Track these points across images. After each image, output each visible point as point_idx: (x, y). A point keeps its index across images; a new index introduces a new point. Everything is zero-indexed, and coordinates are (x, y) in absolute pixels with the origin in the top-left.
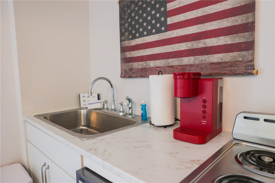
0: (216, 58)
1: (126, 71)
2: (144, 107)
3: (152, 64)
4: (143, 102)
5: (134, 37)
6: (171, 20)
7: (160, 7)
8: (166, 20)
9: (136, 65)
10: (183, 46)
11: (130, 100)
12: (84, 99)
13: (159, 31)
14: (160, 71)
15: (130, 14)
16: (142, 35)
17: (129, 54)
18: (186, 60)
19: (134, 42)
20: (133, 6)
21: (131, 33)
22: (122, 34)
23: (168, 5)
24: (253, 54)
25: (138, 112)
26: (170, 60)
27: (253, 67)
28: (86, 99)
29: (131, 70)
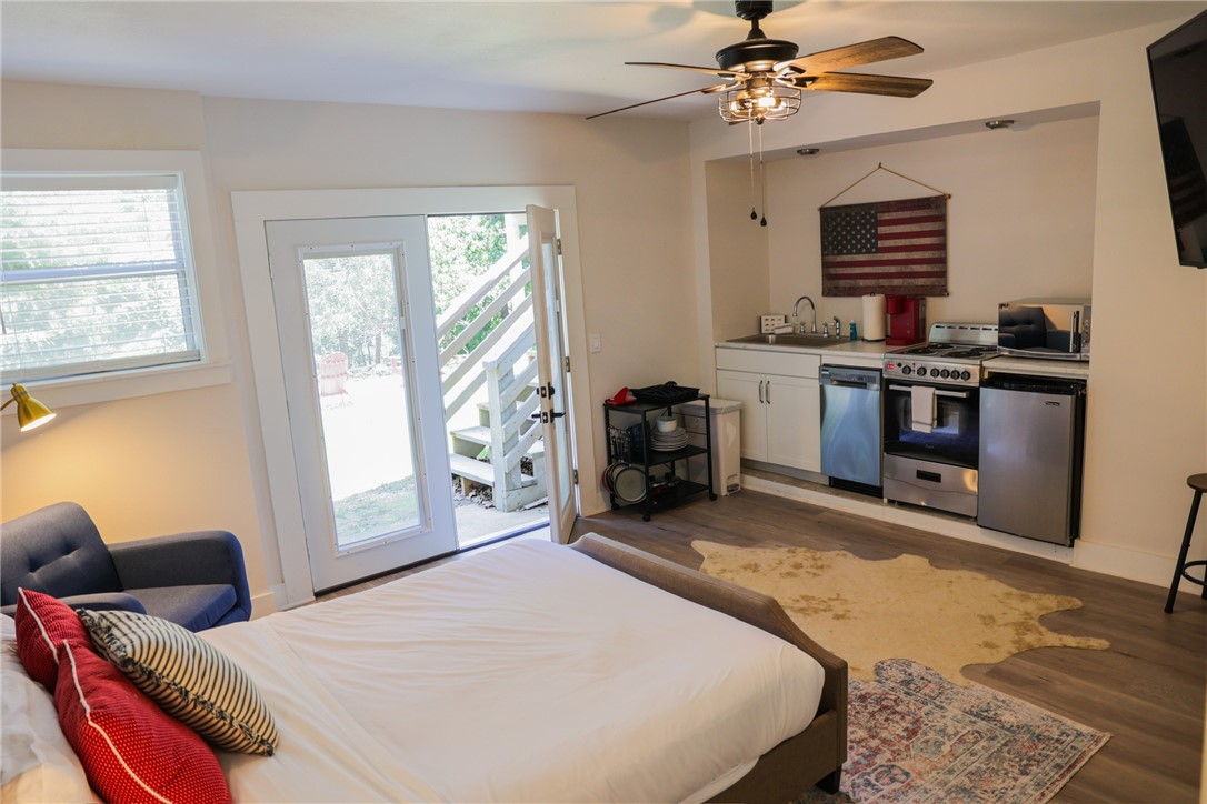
0: (920, 281)
1: (829, 289)
2: (853, 326)
3: (862, 283)
4: (852, 321)
5: (840, 253)
6: (881, 244)
7: (871, 229)
8: (876, 242)
9: (842, 283)
10: (893, 269)
11: (837, 321)
12: (767, 322)
13: (869, 252)
14: (872, 292)
15: (835, 228)
16: (849, 253)
17: (833, 271)
18: (896, 282)
19: (840, 259)
20: (839, 219)
21: (835, 248)
22: (824, 248)
23: (879, 228)
24: (946, 281)
25: (847, 332)
26: (881, 281)
27: (946, 291)
28: (770, 323)
29: (836, 288)
